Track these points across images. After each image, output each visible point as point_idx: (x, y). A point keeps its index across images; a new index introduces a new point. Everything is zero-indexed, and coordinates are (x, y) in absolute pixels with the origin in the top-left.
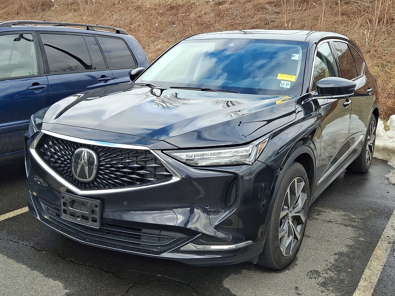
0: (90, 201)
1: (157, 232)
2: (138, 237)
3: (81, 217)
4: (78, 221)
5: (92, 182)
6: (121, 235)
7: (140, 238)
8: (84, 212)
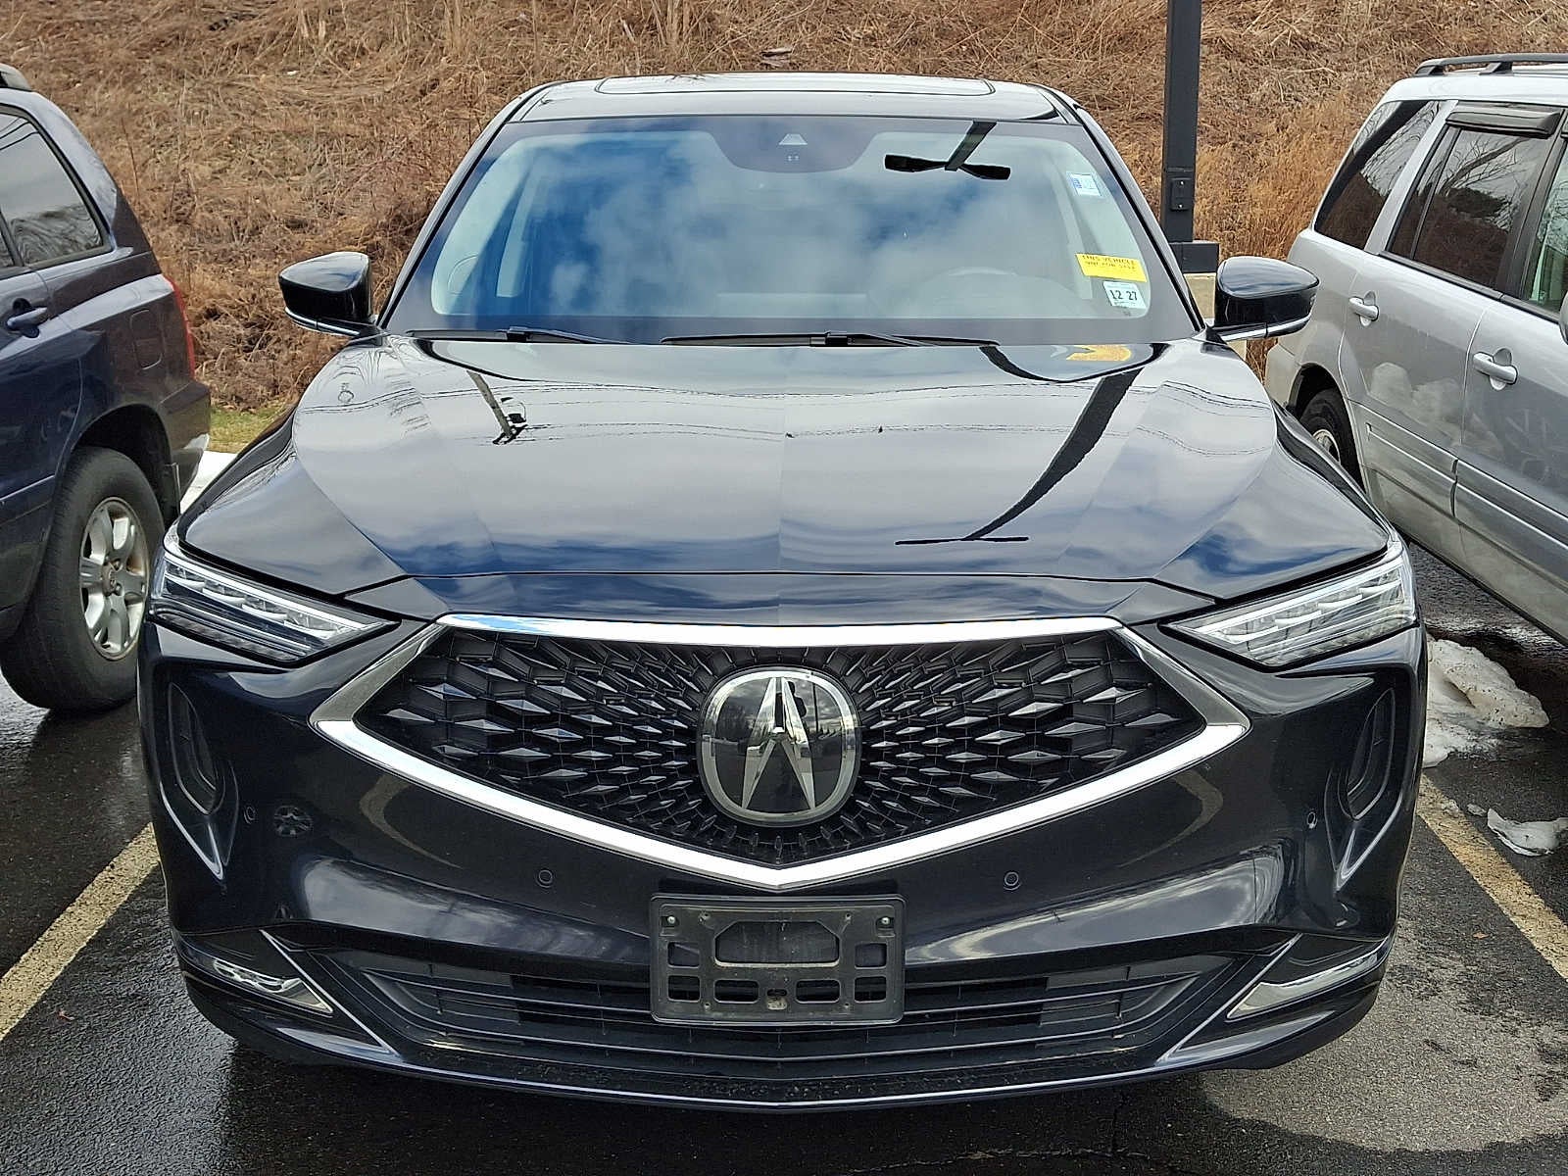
0: (847, 910)
1: (1115, 974)
2: (1029, 1019)
3: (792, 991)
4: (774, 1016)
5: (832, 820)
6: (950, 1028)
7: (1036, 1019)
8: (814, 965)
